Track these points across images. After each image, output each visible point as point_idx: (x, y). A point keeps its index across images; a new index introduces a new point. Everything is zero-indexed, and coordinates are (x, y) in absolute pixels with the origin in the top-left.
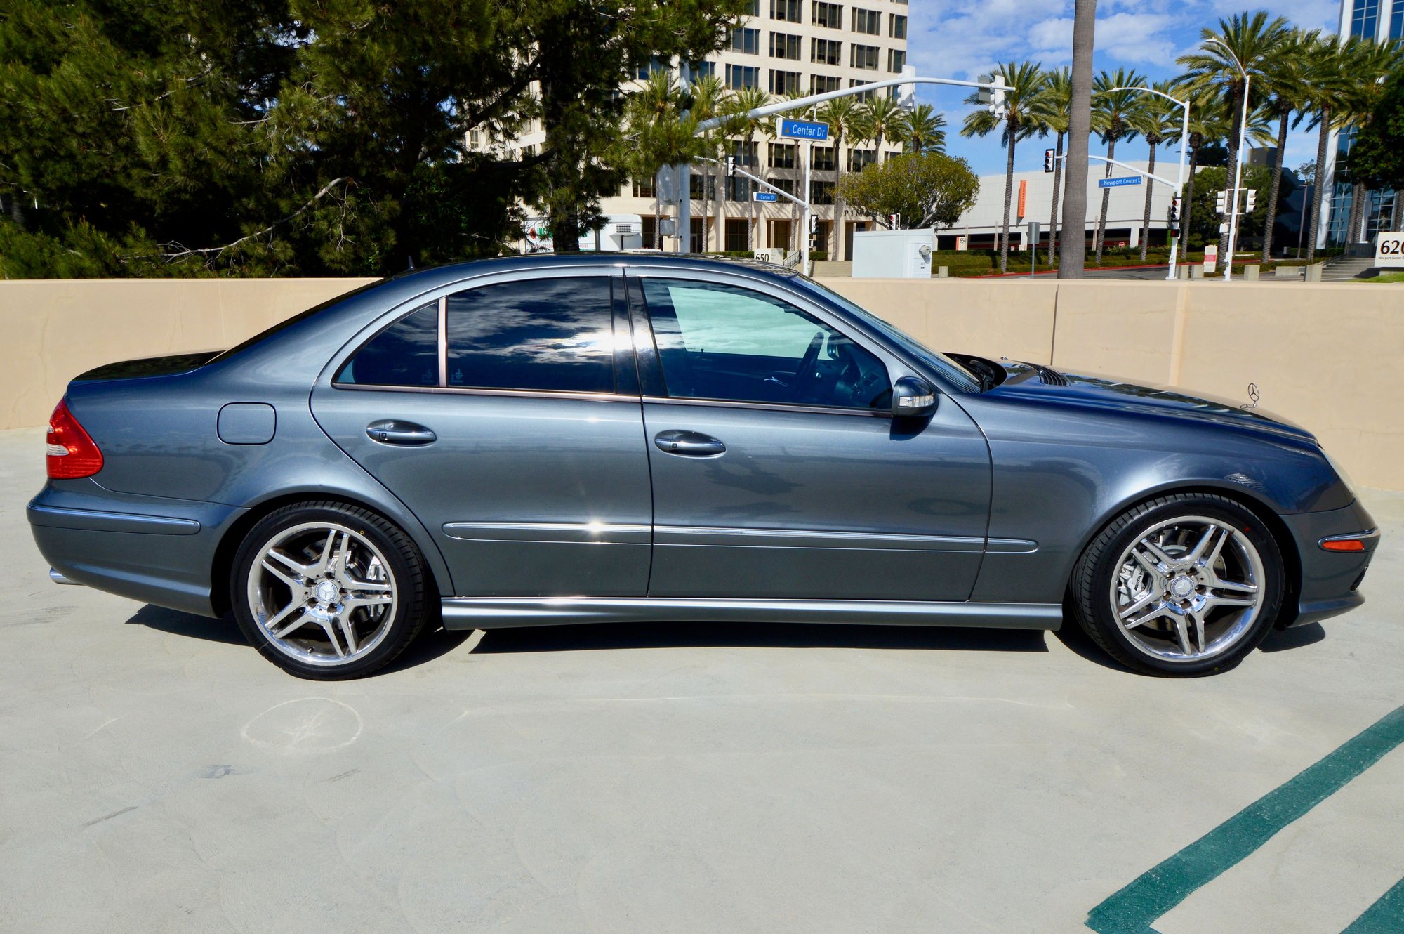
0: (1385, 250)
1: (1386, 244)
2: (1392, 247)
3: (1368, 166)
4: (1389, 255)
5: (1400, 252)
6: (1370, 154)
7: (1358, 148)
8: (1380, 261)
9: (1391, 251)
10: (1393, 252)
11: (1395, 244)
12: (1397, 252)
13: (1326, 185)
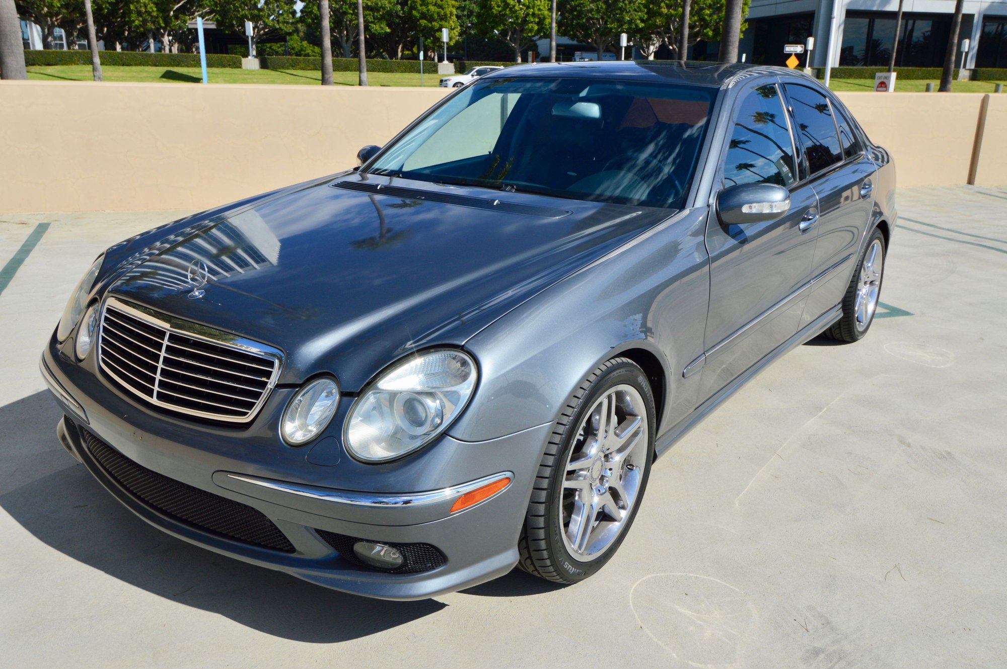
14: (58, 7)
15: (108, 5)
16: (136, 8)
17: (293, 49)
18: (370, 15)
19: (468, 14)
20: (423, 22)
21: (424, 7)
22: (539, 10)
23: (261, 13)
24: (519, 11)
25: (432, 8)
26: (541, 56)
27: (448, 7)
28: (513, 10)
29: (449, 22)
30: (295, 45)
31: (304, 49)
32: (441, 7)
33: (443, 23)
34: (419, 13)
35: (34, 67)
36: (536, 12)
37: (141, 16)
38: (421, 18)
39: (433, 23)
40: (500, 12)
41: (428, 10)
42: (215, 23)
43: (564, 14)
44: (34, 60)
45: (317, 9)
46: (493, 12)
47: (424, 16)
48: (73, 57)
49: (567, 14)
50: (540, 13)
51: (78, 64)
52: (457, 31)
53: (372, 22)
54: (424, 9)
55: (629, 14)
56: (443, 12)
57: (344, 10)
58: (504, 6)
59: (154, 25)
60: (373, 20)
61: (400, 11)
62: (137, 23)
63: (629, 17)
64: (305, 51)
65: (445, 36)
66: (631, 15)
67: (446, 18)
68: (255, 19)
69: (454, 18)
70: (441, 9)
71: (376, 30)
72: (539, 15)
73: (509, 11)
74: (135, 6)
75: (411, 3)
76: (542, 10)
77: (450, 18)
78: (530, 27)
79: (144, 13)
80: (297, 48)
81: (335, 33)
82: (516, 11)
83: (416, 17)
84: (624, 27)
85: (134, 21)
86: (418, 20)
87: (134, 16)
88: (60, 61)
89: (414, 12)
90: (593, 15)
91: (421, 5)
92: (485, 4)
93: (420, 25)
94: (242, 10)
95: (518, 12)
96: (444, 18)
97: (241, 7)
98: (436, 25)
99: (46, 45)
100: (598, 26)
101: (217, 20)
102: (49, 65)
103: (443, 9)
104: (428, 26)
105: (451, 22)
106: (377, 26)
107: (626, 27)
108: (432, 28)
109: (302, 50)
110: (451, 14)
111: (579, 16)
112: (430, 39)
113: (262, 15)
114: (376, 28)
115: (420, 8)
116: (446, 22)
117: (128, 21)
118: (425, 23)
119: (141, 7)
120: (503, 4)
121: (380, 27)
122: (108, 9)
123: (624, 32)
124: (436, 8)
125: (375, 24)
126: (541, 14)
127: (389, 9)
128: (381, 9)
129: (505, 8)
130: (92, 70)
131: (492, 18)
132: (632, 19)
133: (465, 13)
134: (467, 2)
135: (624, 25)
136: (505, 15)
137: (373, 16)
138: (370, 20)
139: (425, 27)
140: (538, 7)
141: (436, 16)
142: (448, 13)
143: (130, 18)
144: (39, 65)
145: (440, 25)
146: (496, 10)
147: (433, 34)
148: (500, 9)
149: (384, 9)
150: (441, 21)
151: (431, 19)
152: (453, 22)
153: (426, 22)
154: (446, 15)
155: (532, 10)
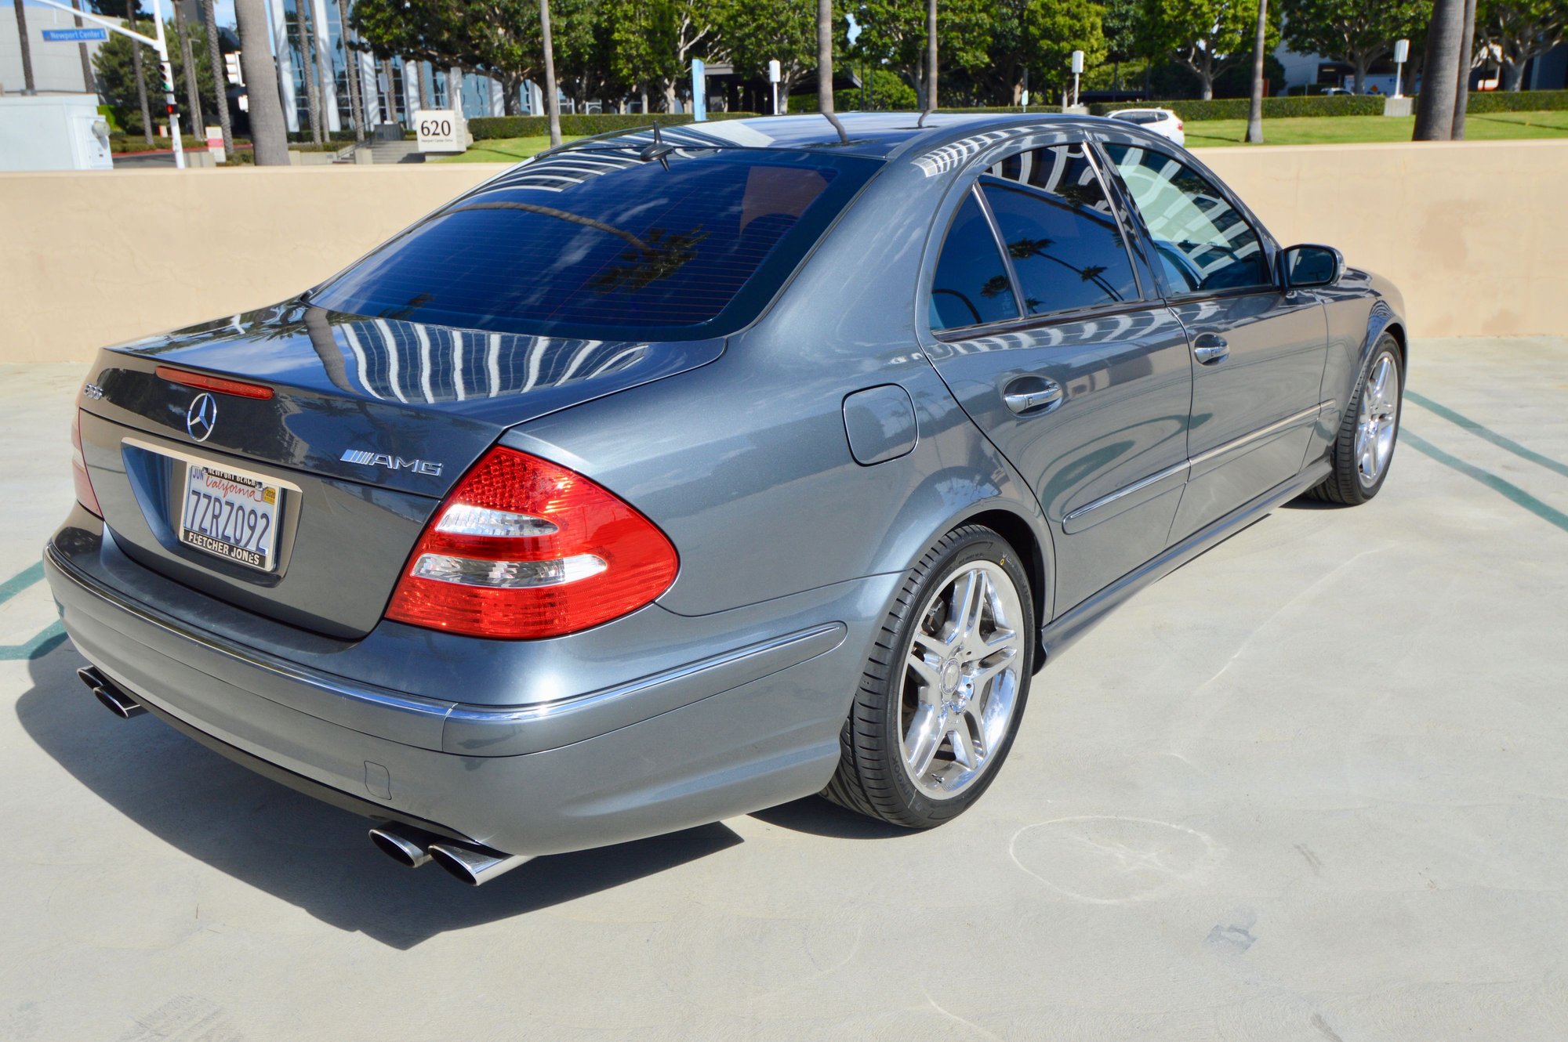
0: (426, 131)
1: (425, 125)
2: (432, 128)
3: (379, 31)
4: (430, 137)
5: (441, 133)
6: (378, 17)
7: (363, 9)
8: (423, 145)
9: (432, 132)
10: (434, 134)
11: (434, 124)
12: (438, 134)
13: (282, 52)
14: (519, 56)
15: (588, 49)
16: (625, 51)
17: (890, 96)
18: (958, 37)
19: (1132, 25)
20: (1045, 44)
21: (1048, 19)
22: (1246, 9)
23: (794, 47)
24: (1208, 13)
25: (1060, 19)
26: (1289, 86)
27: (1089, 17)
28: (1199, 12)
29: (1089, 40)
30: (893, 91)
31: (906, 96)
32: (1076, 17)
33: (1078, 42)
34: (1039, 29)
35: (487, 141)
36: (1240, 13)
37: (632, 62)
38: (1043, 37)
39: (1061, 45)
40: (1176, 17)
41: (1054, 24)
42: (732, 66)
43: (1294, 13)
44: (487, 131)
45: (876, 35)
46: (1163, 20)
47: (1047, 33)
48: (535, 125)
49: (1299, 14)
50: (1246, 14)
51: (541, 135)
52: (1102, 55)
53: (961, 49)
54: (1048, 22)
55: (1415, 6)
56: (1078, 25)
57: (917, 33)
58: (1183, 7)
59: (648, 74)
60: (962, 46)
61: (1017, 28)
62: (625, 72)
63: (1415, 11)
64: (907, 99)
65: (1078, 62)
66: (1419, 7)
67: (1085, 34)
68: (785, 56)
69: (1099, 32)
70: (1075, 21)
71: (967, 61)
72: (1244, 18)
73: (1192, 14)
74: (624, 47)
75: (1028, 15)
76: (1251, 9)
77: (1091, 33)
78: (1228, 39)
79: (635, 57)
80: (896, 95)
81: (905, 68)
82: (1204, 14)
83: (1034, 35)
84: (1403, 29)
85: (621, 70)
86: (1038, 40)
87: (621, 63)
88: (519, 131)
89: (1032, 29)
90: (1344, 11)
91: (1044, 17)
92: (1153, 7)
93: (1041, 48)
94: (768, 44)
95: (1206, 16)
96: (1079, 34)
97: (766, 39)
98: (1065, 46)
99: (508, 110)
100: (1358, 30)
101: (734, 61)
102: (505, 137)
103: (1079, 20)
104: (1053, 48)
105: (1093, 41)
106: (970, 54)
107: (1407, 28)
108: (1059, 52)
109: (902, 98)
110: (1093, 27)
111: (1320, 16)
112: (1056, 69)
113: (795, 50)
114: (967, 58)
115: (1041, 20)
116: (1083, 40)
117: (614, 70)
118: (1048, 45)
119: (631, 48)
120: (1182, 4)
121: (975, 56)
122: (589, 54)
123: (1402, 37)
124: (1067, 18)
125: (967, 52)
126: (1249, 17)
127: (988, 26)
128: (977, 28)
129: (1184, 12)
130: (549, 141)
131: (1162, 29)
132: (1419, 14)
133: (1128, 23)
134: (1132, 7)
135: (1403, 25)
136: (1185, 21)
137: (963, 39)
138: (958, 46)
139: (1049, 51)
140: (1243, 5)
141: (1066, 32)
142: (1088, 25)
143: (616, 66)
144: (493, 138)
145: (1073, 45)
146: (1169, 15)
147: (1060, 61)
148: (1176, 13)
149: (980, 26)
150: (1074, 39)
151: (1058, 38)
152: (1097, 39)
153: (1049, 43)
154: (1083, 29)
155: (1232, 11)
